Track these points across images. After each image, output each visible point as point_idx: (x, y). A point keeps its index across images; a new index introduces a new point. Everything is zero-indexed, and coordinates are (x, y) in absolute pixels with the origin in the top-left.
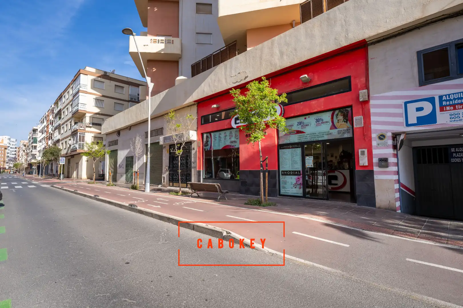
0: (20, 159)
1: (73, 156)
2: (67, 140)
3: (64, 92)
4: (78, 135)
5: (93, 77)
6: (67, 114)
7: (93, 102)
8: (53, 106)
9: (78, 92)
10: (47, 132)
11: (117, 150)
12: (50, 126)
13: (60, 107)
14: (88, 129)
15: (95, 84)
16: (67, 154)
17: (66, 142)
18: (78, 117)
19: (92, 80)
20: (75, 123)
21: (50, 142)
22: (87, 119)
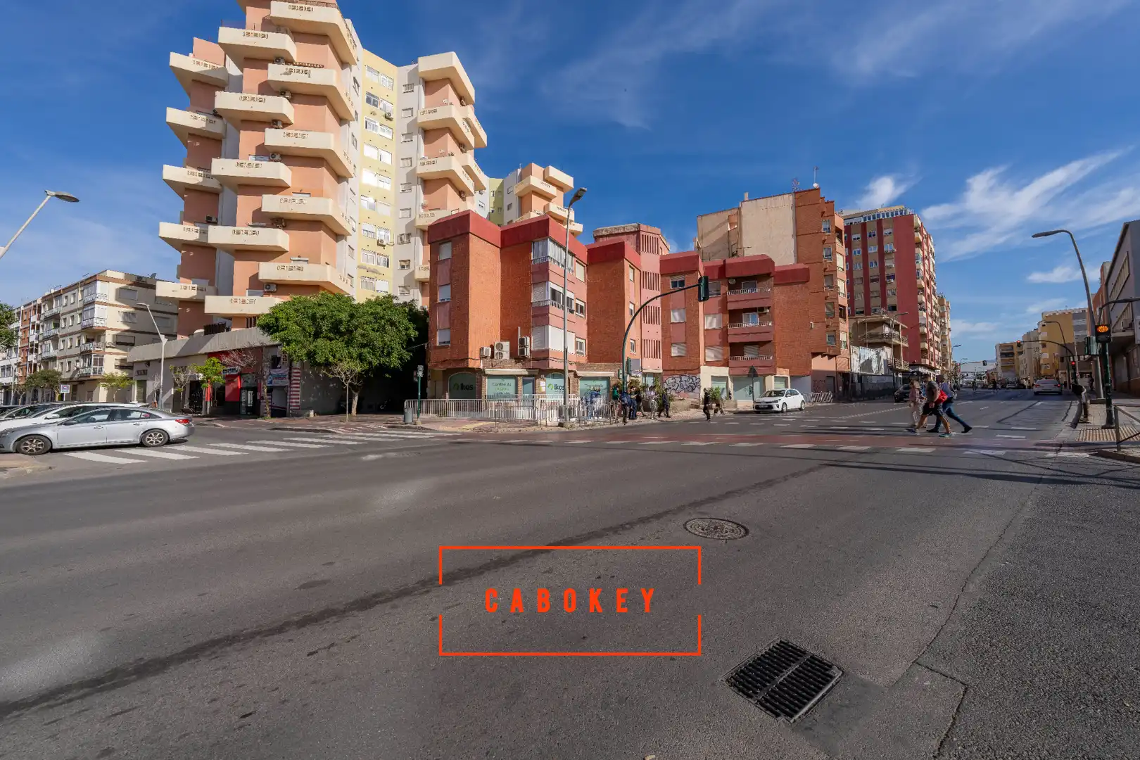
1: (81, 382)
2: (73, 360)
3: (67, 290)
4: (93, 358)
5: (121, 285)
6: (71, 324)
7: (120, 317)
8: (39, 301)
9: (92, 303)
11: (146, 381)
12: (34, 332)
13: (57, 309)
14: (109, 350)
15: (121, 295)
16: (71, 379)
17: (69, 363)
18: (94, 335)
19: (117, 290)
20: (88, 341)
21: (35, 358)
22: (109, 337)
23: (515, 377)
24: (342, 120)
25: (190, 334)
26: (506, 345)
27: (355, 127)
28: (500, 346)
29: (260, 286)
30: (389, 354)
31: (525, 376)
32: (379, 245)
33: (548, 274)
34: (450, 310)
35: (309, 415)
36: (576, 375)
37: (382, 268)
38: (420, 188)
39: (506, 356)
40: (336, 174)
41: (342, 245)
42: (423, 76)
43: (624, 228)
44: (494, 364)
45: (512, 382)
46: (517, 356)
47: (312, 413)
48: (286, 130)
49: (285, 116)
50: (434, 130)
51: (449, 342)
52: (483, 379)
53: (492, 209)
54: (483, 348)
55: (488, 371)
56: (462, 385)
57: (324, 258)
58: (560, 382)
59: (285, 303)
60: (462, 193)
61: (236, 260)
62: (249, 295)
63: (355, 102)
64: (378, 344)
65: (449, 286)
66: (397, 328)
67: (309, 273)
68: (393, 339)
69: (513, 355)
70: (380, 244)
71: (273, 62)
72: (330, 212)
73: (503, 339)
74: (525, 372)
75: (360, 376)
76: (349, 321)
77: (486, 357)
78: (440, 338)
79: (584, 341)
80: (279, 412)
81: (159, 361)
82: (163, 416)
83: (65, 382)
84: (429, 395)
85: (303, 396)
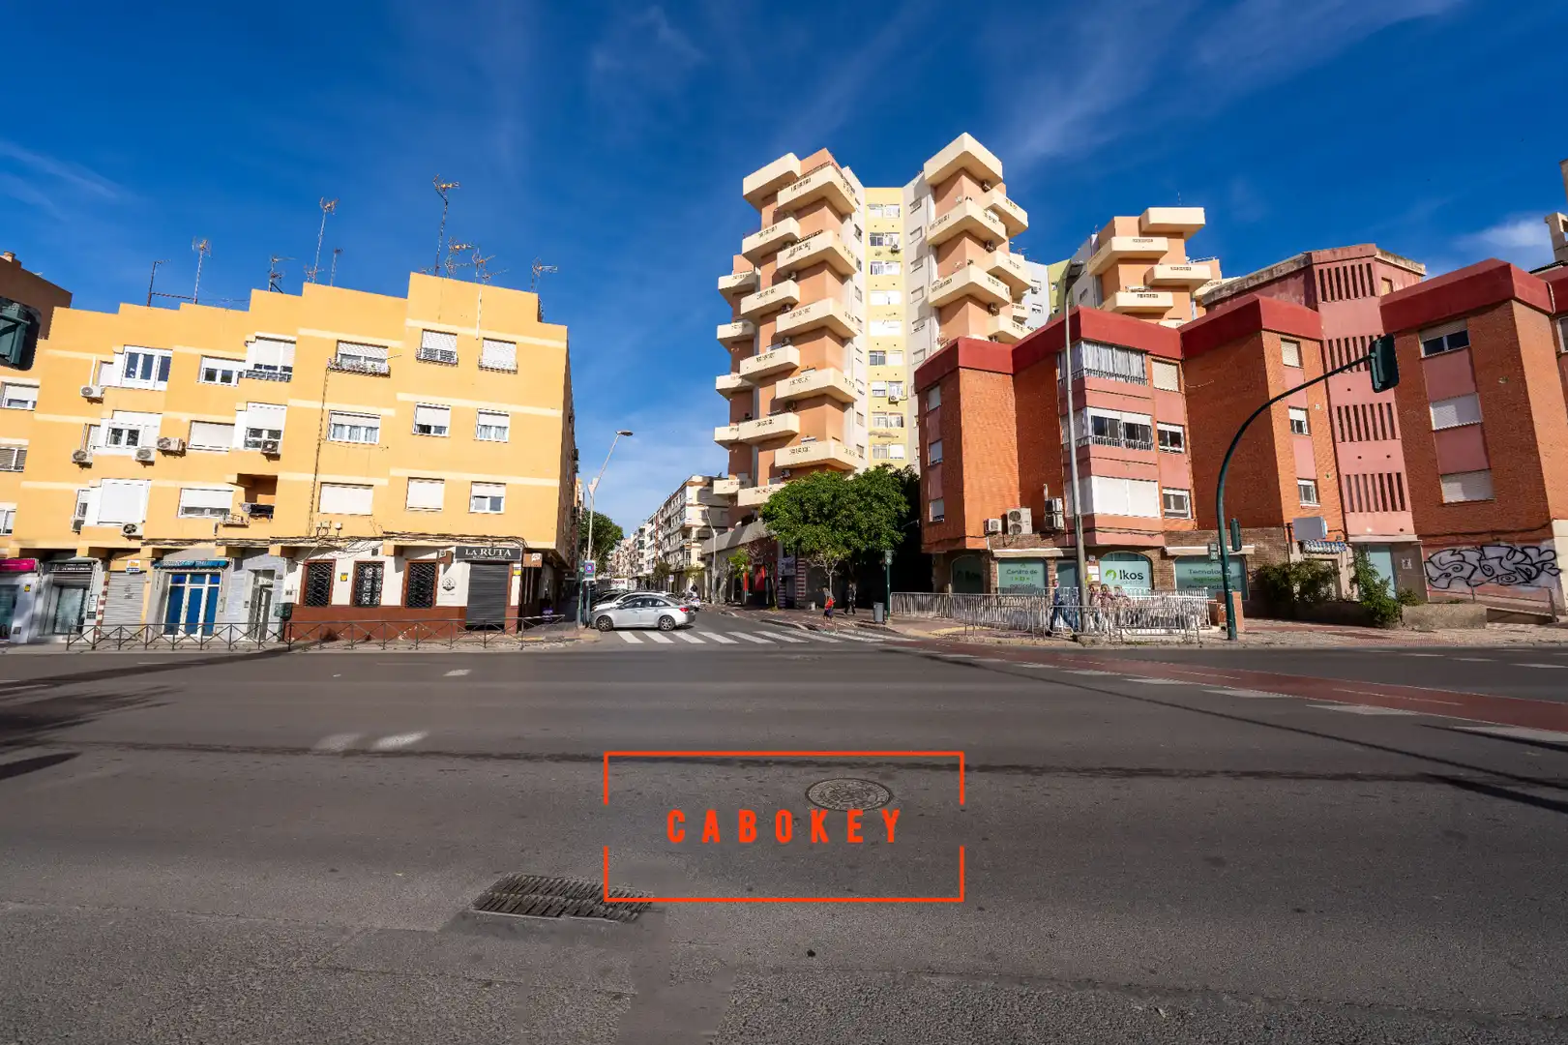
0: (620, 569)
1: (680, 573)
2: (676, 554)
4: (686, 552)
5: (701, 487)
6: (676, 525)
7: (700, 515)
8: (663, 508)
9: (683, 506)
10: (657, 539)
12: (660, 532)
13: (670, 512)
14: (694, 545)
15: (700, 495)
16: (675, 570)
17: (675, 556)
18: (686, 531)
19: (698, 492)
20: (683, 537)
21: (660, 553)
22: (694, 534)
23: (1043, 560)
24: (843, 277)
25: (733, 526)
26: (1026, 514)
27: (859, 278)
28: (1016, 516)
29: (777, 473)
30: (878, 536)
31: (1059, 558)
32: (890, 403)
33: (1085, 396)
34: (943, 474)
35: (810, 608)
36: (1164, 555)
37: (896, 430)
38: (934, 321)
39: (1027, 528)
40: (840, 337)
41: (850, 413)
42: (931, 182)
43: (1271, 271)
44: (1006, 541)
45: (1039, 567)
46: (1043, 527)
47: (813, 605)
48: (794, 311)
49: (792, 298)
50: (945, 242)
51: (943, 516)
52: (992, 566)
53: (1054, 309)
54: (987, 522)
55: (998, 553)
56: (967, 573)
57: (830, 433)
58: (1141, 567)
59: (781, 490)
60: (991, 306)
61: (760, 451)
62: (771, 483)
63: (855, 251)
64: (864, 526)
65: (940, 443)
66: (885, 504)
67: (815, 452)
68: (881, 516)
69: (1036, 527)
70: (893, 402)
71: (781, 249)
72: (831, 383)
73: (1023, 504)
74: (1058, 552)
75: (841, 566)
76: (832, 503)
77: (995, 533)
78: (932, 512)
79: (1186, 493)
80: (790, 604)
81: (712, 554)
82: (672, 605)
83: (672, 573)
84: (935, 587)
85: (808, 587)
